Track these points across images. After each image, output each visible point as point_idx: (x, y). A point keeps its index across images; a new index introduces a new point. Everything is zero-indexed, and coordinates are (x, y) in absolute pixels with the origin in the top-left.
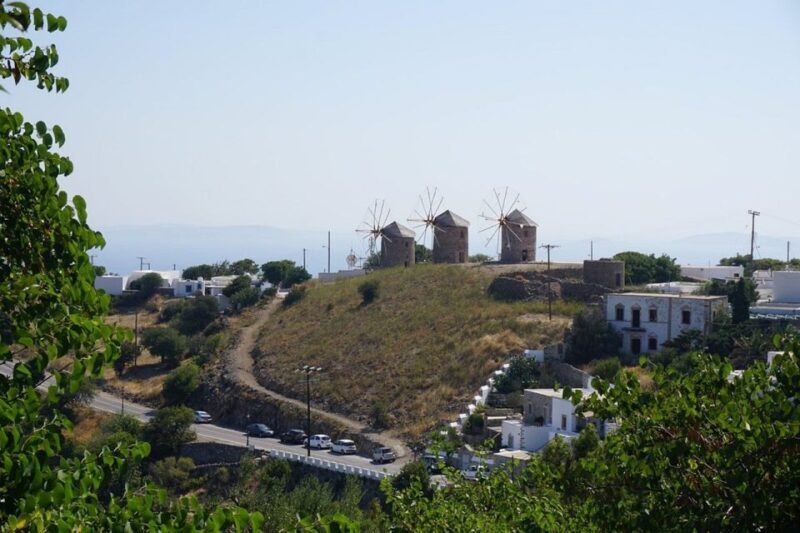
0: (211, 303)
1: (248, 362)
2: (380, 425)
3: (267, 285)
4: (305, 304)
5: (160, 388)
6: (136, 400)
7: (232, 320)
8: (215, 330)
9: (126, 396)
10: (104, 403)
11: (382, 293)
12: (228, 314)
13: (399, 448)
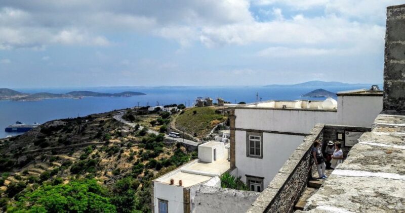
0: (169, 113)
1: (174, 124)
2: (195, 135)
3: (178, 110)
4: (184, 114)
5: (159, 129)
6: (156, 130)
7: (172, 116)
8: (169, 118)
9: (154, 130)
10: (150, 132)
11: (197, 112)
12: (171, 115)
13: (198, 140)
